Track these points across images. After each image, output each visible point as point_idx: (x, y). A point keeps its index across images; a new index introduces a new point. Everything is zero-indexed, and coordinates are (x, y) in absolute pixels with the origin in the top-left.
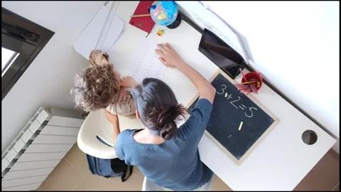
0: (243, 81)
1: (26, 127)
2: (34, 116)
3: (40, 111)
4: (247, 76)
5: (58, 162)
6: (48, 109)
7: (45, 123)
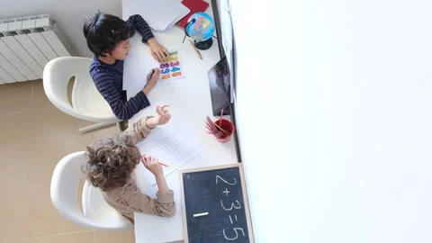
0: (218, 122)
1: (21, 18)
2: (35, 16)
3: (45, 17)
4: (223, 121)
6: (53, 22)
7: (40, 30)
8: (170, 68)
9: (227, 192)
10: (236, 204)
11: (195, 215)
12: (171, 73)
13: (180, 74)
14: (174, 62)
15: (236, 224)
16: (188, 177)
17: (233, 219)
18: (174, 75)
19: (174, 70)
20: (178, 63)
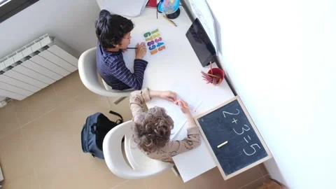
0: (210, 72)
1: (29, 44)
2: (38, 38)
3: (46, 36)
4: (213, 69)
5: (39, 90)
6: (53, 38)
7: (46, 47)
8: (156, 44)
9: (235, 121)
10: (245, 128)
11: (218, 147)
12: (157, 48)
13: (164, 47)
14: (158, 38)
15: (251, 142)
16: (203, 120)
17: (248, 139)
18: (160, 50)
19: (159, 45)
20: (161, 39)
